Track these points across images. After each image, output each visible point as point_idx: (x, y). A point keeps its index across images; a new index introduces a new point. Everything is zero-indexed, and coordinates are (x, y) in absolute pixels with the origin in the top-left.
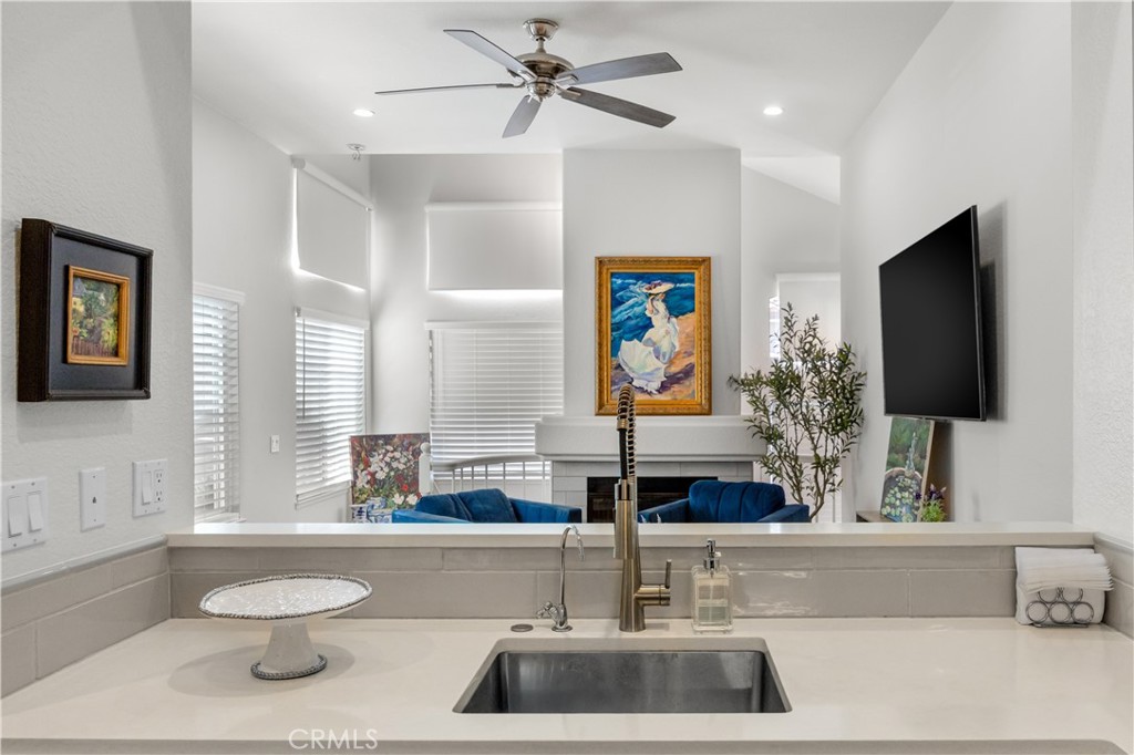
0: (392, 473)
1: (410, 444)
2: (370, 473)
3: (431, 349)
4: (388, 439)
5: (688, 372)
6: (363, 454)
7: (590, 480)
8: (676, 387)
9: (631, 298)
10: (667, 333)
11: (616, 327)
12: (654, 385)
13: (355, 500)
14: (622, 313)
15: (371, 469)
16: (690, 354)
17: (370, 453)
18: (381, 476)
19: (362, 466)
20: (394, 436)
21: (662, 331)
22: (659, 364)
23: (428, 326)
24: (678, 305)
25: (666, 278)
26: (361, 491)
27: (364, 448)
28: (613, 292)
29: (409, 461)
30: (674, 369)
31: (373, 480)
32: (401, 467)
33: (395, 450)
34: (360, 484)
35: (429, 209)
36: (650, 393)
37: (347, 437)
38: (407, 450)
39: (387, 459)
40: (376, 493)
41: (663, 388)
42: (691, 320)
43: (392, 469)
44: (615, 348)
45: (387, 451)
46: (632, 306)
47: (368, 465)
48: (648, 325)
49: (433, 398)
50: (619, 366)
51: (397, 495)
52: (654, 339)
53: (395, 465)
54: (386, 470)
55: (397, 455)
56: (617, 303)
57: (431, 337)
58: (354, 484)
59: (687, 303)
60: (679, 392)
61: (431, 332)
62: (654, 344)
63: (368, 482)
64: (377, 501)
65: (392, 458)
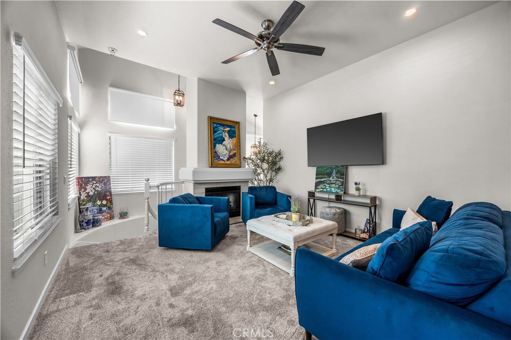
0: (96, 192)
1: (103, 180)
2: (86, 193)
3: (110, 144)
4: (94, 178)
5: (234, 155)
6: (83, 185)
7: (206, 189)
8: (231, 159)
9: (218, 131)
10: (229, 143)
11: (215, 139)
12: (226, 159)
13: (80, 205)
14: (216, 135)
15: (87, 191)
16: (235, 150)
17: (86, 184)
18: (91, 193)
19: (83, 190)
20: (96, 177)
21: (228, 142)
22: (227, 152)
23: (109, 135)
24: (232, 135)
25: (228, 126)
26: (83, 201)
27: (83, 182)
28: (214, 128)
29: (102, 187)
30: (231, 154)
31: (88, 196)
32: (100, 189)
33: (97, 183)
34: (82, 198)
35: (110, 89)
36: (225, 161)
37: (75, 178)
38: (102, 183)
39: (94, 187)
40: (89, 201)
41: (228, 160)
42: (235, 139)
43: (96, 191)
44: (215, 146)
45: (94, 183)
46: (219, 134)
47: (85, 189)
48: (224, 140)
49: (110, 163)
50: (216, 152)
51: (98, 201)
52: (226, 144)
53: (97, 189)
54: (93, 191)
55: (98, 185)
56: (215, 132)
57: (110, 139)
58: (79, 198)
59: (234, 135)
60: (233, 161)
61: (110, 137)
62: (225, 146)
63: (86, 197)
64: (89, 205)
65: (95, 186)
